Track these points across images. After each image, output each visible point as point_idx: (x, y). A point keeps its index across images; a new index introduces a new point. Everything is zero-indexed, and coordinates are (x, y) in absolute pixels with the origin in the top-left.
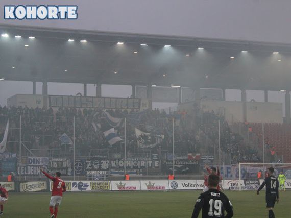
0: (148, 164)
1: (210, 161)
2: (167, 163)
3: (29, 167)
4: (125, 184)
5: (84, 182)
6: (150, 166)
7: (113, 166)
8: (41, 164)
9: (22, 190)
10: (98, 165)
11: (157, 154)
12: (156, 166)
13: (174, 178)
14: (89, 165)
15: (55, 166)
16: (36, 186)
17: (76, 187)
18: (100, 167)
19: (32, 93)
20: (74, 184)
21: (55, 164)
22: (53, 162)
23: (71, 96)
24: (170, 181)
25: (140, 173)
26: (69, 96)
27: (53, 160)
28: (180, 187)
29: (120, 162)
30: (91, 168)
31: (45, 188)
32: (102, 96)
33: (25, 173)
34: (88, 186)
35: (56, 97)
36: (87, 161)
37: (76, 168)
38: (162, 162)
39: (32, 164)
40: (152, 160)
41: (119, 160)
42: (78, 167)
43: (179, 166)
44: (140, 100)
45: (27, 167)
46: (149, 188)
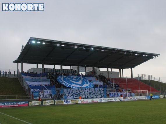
4: (83, 101)
5: (68, 100)
8: (49, 93)
9: (44, 104)
16: (49, 102)
17: (65, 102)
19: (36, 67)
26: (51, 69)
28: (103, 101)
31: (53, 103)
32: (63, 69)
33: (43, 97)
34: (70, 102)
35: (47, 69)
39: (46, 93)
44: (76, 70)
45: (43, 94)
46: (92, 102)
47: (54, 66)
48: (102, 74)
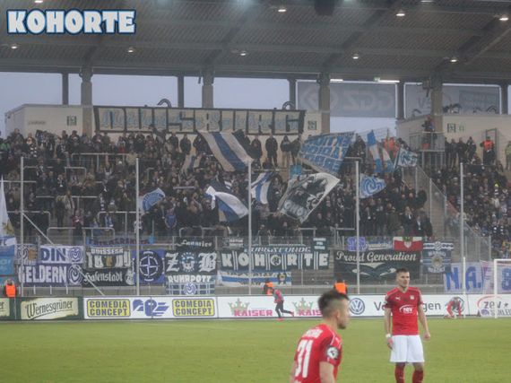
0: (304, 261)
1: (444, 254)
2: (346, 257)
3: (41, 267)
4: (247, 305)
5: (158, 300)
6: (308, 264)
7: (225, 265)
8: (67, 262)
9: (24, 316)
10: (193, 262)
11: (323, 239)
12: (322, 264)
14: (173, 262)
15: (99, 264)
17: (141, 309)
18: (197, 266)
20: (137, 303)
21: (98, 260)
22: (93, 256)
23: (146, 107)
25: (287, 279)
26: (139, 108)
27: (93, 251)
29: (242, 255)
30: (177, 270)
31: (75, 311)
33: (35, 280)
34: (167, 307)
35: (111, 110)
36: (168, 255)
37: (144, 269)
38: (335, 255)
39: (49, 261)
40: (313, 251)
41: (240, 251)
42: (148, 266)
43: (374, 265)
44: (302, 113)
45: (37, 266)
46: (301, 312)
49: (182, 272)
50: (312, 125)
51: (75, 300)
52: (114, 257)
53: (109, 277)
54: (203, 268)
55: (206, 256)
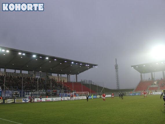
1: (59, 92)
2: (48, 93)
5: (26, 99)
6: (43, 93)
7: (32, 94)
8: (10, 93)
11: (45, 90)
12: (45, 93)
13: (52, 97)
14: (26, 93)
15: (15, 94)
16: (10, 101)
17: (24, 101)
18: (29, 94)
24: (51, 98)
26: (12, 73)
27: (14, 92)
28: (54, 100)
29: (35, 92)
31: (14, 101)
32: (22, 73)
33: (5, 96)
35: (8, 73)
39: (7, 93)
42: (22, 94)
43: (51, 94)
44: (32, 75)
47: (14, 70)
48: (54, 79)
49: (27, 95)
50: (34, 76)
51: (14, 99)
52: (17, 93)
53: (16, 96)
54: (30, 94)
55: (30, 92)
